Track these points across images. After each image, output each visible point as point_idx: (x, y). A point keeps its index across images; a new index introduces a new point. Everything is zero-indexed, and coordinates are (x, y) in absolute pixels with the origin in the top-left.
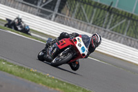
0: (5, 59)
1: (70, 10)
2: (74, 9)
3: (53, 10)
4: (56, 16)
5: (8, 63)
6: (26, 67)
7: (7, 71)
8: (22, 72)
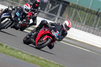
0: (21, 50)
1: (69, 14)
2: (72, 13)
3: (56, 14)
4: (59, 19)
5: (23, 53)
6: (36, 56)
7: (22, 59)
8: (33, 59)
